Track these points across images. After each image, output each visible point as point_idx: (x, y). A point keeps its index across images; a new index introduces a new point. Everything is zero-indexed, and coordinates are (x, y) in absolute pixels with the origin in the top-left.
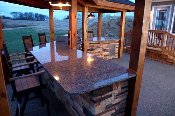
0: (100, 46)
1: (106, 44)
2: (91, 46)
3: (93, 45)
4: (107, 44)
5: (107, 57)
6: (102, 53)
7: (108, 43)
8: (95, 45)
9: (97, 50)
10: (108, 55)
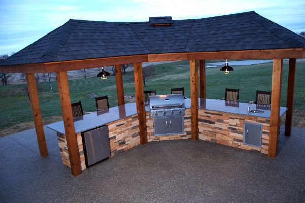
0: (224, 121)
1: (236, 119)
2: (207, 116)
3: (210, 115)
4: (238, 120)
5: (239, 143)
6: (226, 133)
7: (239, 118)
8: (214, 115)
9: (217, 125)
10: (241, 141)
